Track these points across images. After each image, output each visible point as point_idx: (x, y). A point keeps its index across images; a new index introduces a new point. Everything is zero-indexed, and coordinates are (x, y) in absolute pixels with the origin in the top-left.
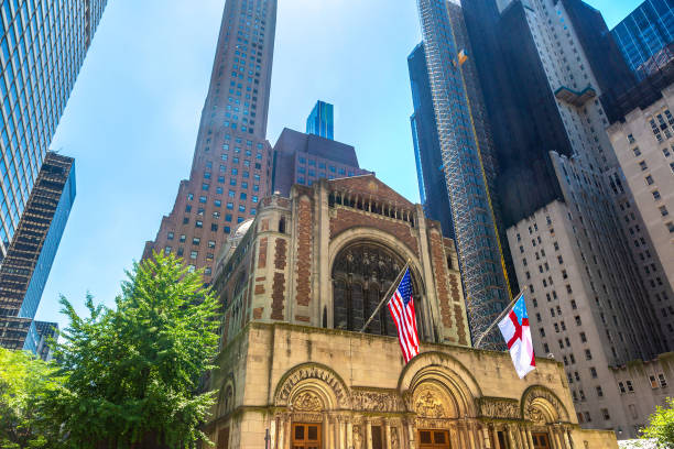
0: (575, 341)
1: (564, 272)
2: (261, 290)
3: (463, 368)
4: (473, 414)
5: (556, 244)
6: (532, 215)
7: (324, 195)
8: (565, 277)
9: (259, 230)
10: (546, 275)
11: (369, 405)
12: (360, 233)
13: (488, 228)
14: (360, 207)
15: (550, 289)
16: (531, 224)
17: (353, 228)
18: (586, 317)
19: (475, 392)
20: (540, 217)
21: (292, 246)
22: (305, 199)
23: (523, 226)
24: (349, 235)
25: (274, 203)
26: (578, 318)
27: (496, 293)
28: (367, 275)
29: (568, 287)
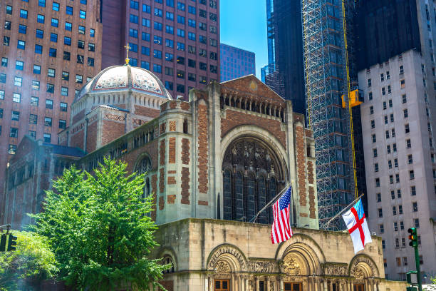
0: (406, 194)
1: (407, 126)
2: (172, 181)
3: (315, 244)
4: (319, 273)
5: (404, 96)
6: (387, 61)
7: (217, 98)
8: (407, 131)
9: (167, 130)
10: (390, 126)
11: (259, 269)
12: (244, 130)
13: (339, 69)
14: (243, 107)
15: (391, 141)
16: (384, 71)
17: (238, 126)
18: (420, 172)
19: (321, 260)
20: (394, 65)
21: (194, 144)
22: (202, 103)
23: (376, 72)
24: (235, 133)
25: (179, 107)
26: (412, 172)
27: (339, 140)
28: (246, 165)
29: (409, 141)
